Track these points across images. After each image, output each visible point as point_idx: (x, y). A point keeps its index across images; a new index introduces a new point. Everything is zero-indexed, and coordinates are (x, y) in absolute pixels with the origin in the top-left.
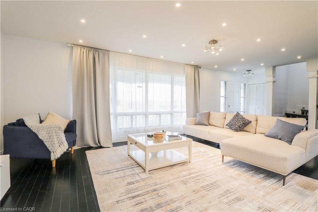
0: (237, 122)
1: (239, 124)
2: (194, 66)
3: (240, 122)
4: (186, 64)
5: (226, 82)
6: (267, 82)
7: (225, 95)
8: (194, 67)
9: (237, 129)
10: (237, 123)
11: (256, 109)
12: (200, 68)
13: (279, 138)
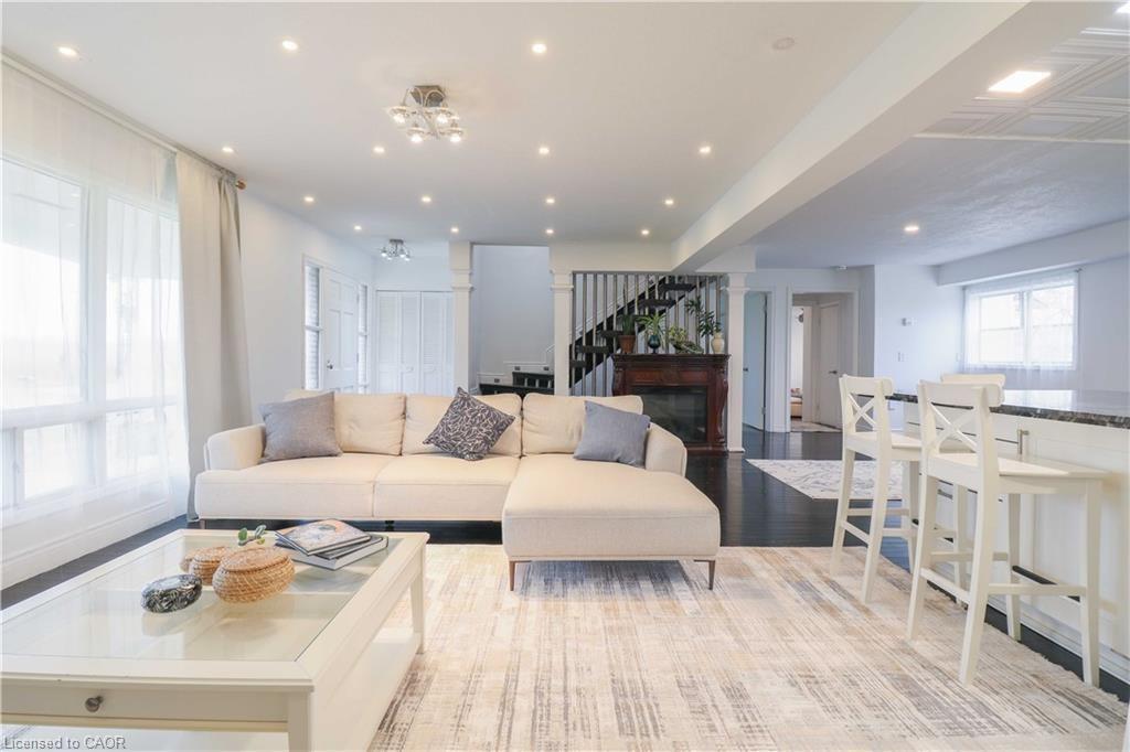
0: (473, 423)
1: (485, 430)
2: (220, 168)
3: (486, 425)
4: (180, 147)
5: (318, 270)
6: (454, 288)
7: (315, 321)
8: (218, 173)
9: (480, 452)
10: (475, 428)
11: (402, 374)
12: (242, 186)
13: (615, 458)
